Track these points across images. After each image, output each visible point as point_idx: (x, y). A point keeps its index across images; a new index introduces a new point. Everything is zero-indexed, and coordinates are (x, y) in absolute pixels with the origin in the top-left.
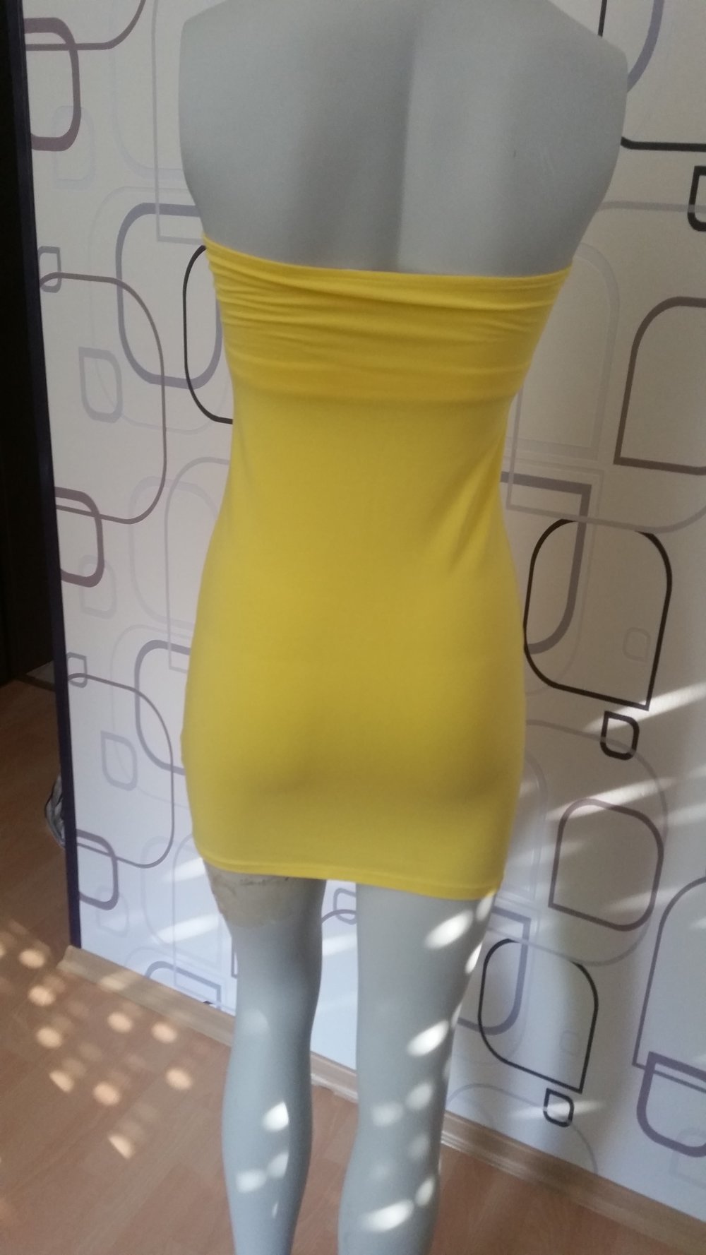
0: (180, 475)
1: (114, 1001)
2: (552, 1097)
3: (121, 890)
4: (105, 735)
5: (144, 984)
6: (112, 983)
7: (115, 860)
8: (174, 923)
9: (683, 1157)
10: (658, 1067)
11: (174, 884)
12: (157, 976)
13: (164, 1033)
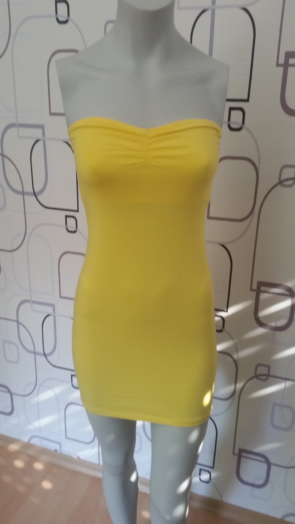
0: (33, 230)
1: (16, 455)
2: (202, 472)
3: (15, 407)
4: (4, 342)
5: (28, 446)
6: (14, 447)
7: (11, 395)
8: (39, 419)
9: (256, 490)
10: (243, 454)
11: (38, 403)
12: (33, 441)
13: (38, 466)
